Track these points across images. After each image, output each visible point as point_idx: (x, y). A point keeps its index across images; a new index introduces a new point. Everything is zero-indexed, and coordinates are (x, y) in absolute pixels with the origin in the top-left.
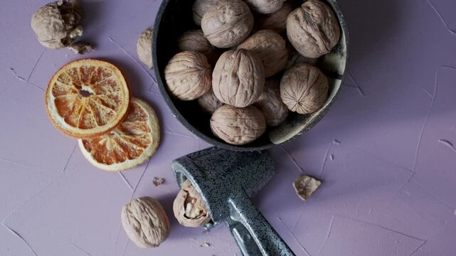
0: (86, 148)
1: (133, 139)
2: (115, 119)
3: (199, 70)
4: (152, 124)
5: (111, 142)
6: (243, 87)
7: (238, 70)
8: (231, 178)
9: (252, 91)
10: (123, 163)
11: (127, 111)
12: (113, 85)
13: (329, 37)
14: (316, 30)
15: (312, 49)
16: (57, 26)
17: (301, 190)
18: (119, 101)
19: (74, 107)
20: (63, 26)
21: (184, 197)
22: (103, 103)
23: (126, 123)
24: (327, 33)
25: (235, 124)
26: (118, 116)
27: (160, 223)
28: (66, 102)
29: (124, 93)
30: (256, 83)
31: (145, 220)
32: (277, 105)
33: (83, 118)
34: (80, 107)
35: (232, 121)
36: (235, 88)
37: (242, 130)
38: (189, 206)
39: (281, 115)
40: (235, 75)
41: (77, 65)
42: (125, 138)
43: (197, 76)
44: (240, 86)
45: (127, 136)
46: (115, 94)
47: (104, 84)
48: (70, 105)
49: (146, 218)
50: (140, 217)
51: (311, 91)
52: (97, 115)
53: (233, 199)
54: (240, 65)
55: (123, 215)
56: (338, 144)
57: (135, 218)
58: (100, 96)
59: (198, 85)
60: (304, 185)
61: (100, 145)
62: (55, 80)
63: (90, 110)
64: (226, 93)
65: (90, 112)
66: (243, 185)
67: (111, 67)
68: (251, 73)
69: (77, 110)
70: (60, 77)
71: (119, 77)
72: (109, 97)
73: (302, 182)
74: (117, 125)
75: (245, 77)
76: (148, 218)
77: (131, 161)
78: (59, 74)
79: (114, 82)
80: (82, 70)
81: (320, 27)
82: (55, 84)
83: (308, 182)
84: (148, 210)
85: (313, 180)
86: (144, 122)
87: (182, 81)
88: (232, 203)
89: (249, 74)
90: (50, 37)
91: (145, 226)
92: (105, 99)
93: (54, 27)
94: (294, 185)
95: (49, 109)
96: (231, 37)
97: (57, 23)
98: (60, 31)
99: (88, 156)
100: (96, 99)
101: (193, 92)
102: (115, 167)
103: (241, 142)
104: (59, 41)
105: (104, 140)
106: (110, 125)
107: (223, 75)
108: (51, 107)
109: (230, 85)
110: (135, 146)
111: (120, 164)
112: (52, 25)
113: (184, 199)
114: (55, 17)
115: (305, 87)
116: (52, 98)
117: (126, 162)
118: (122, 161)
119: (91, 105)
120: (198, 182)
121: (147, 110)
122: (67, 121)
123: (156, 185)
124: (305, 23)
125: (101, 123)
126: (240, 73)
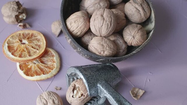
0: (21, 69)
1: (46, 66)
2: (38, 54)
3: (83, 17)
4: (56, 59)
5: (34, 66)
6: (106, 21)
7: (104, 14)
8: (99, 74)
9: (111, 25)
10: (40, 76)
11: (44, 51)
12: (39, 40)
13: (146, 10)
14: (139, 6)
15: (138, 15)
16: (14, 9)
17: (134, 95)
18: (41, 47)
19: (17, 49)
20: (17, 9)
21: (73, 86)
22: (32, 47)
23: (43, 58)
24: (145, 8)
25: (101, 43)
26: (39, 52)
27: (59, 102)
28: (13, 47)
29: (44, 43)
30: (112, 21)
31: (50, 99)
32: (122, 42)
33: (21, 54)
34: (20, 49)
35: (100, 41)
36: (102, 22)
37: (105, 47)
38: (75, 91)
39: (124, 48)
40: (102, 16)
41: (21, 32)
42: (42, 65)
43: (83, 19)
44: (105, 21)
45: (43, 64)
46: (39, 44)
47: (34, 40)
48: (15, 48)
49: (51, 98)
50: (48, 98)
51: (139, 31)
52: (29, 52)
53: (100, 84)
54: (105, 12)
55: (38, 99)
56: (151, 74)
57: (45, 99)
58: (31, 44)
59: (83, 23)
60: (136, 92)
61: (28, 68)
62: (9, 38)
63: (25, 50)
64: (98, 26)
65: (25, 51)
66: (105, 79)
67: (38, 33)
68: (110, 16)
69: (19, 50)
70: (12, 37)
71: (41, 37)
72: (36, 45)
73: (134, 91)
74: (38, 57)
75: (108, 17)
76: (52, 99)
77: (44, 75)
78: (11, 36)
79: (39, 39)
80: (23, 34)
81: (141, 5)
82: (9, 40)
83: (138, 91)
84: (52, 95)
85: (140, 90)
86: (52, 58)
87: (75, 22)
88: (100, 86)
89: (109, 16)
90: (10, 14)
91: (50, 103)
92: (34, 46)
93: (13, 9)
94: (130, 92)
95: (4, 49)
96: (99, 7)
97: (15, 8)
98: (15, 11)
99: (21, 73)
100: (29, 46)
101: (80, 28)
102: (36, 78)
103: (104, 55)
104: (14, 16)
105: (31, 65)
106: (35, 57)
107: (96, 17)
108: (5, 48)
109: (100, 20)
110: (47, 69)
111: (38, 77)
112: (12, 8)
113: (73, 88)
114: (14, 5)
115: (136, 29)
116: (7, 45)
117: (41, 75)
118: (39, 75)
119: (26, 48)
120: (82, 72)
121: (55, 53)
122: (13, 54)
123: (57, 90)
124: (134, 3)
125: (30, 56)
126: (105, 15)
